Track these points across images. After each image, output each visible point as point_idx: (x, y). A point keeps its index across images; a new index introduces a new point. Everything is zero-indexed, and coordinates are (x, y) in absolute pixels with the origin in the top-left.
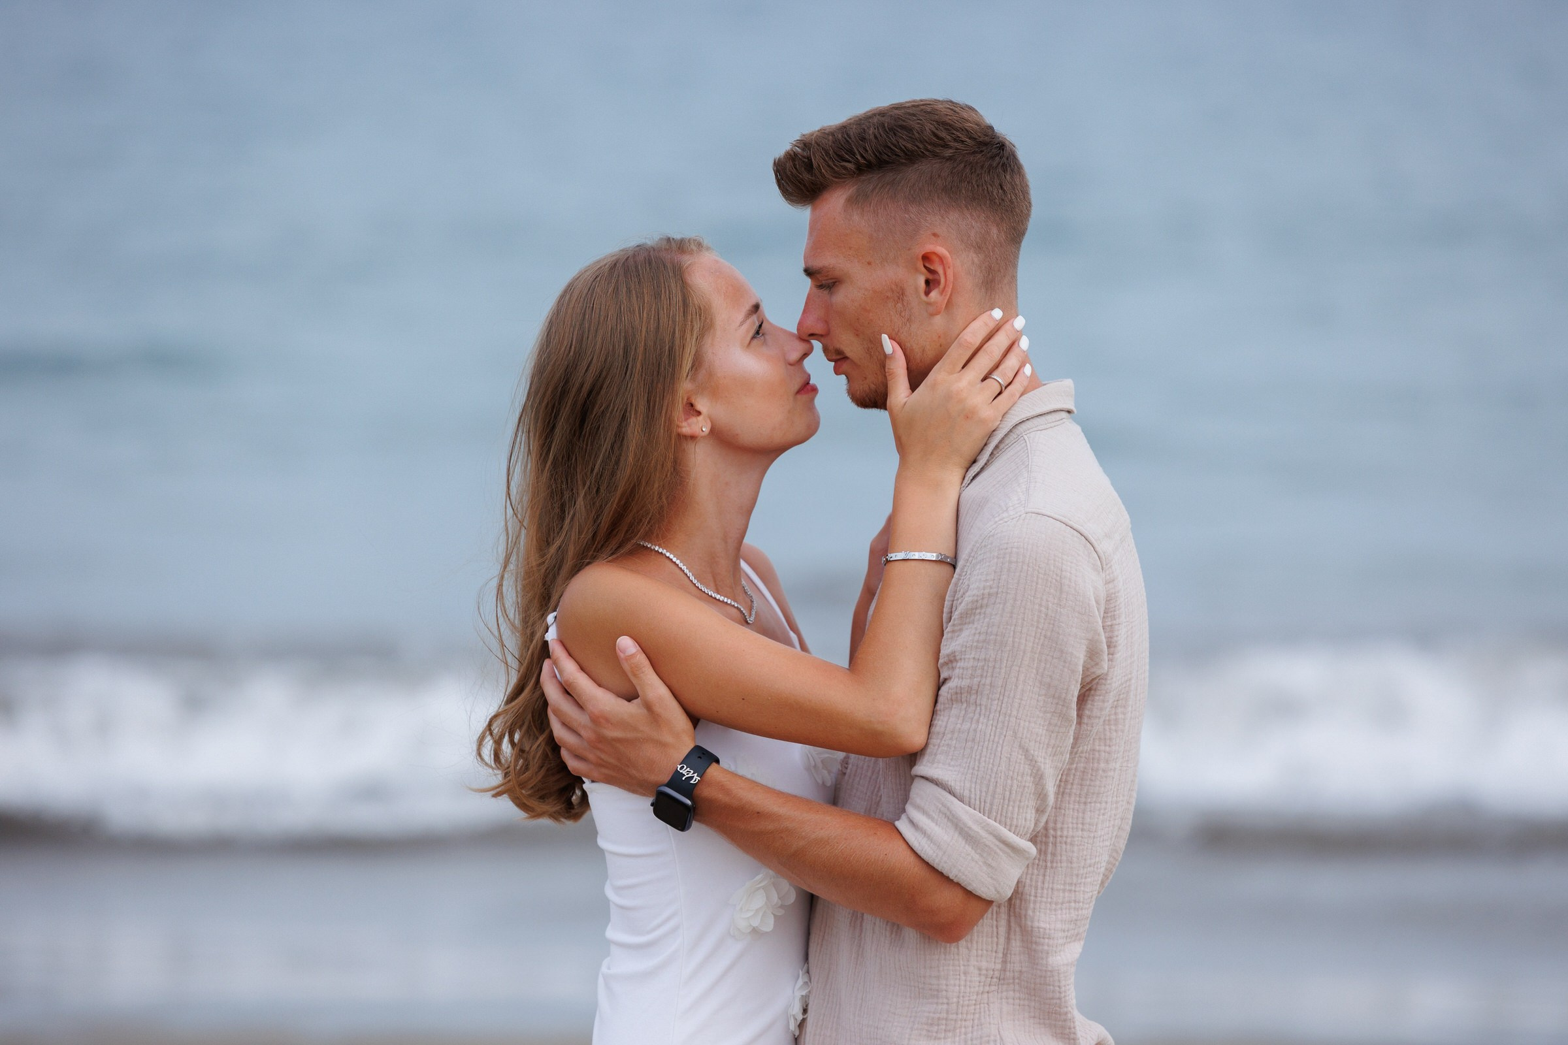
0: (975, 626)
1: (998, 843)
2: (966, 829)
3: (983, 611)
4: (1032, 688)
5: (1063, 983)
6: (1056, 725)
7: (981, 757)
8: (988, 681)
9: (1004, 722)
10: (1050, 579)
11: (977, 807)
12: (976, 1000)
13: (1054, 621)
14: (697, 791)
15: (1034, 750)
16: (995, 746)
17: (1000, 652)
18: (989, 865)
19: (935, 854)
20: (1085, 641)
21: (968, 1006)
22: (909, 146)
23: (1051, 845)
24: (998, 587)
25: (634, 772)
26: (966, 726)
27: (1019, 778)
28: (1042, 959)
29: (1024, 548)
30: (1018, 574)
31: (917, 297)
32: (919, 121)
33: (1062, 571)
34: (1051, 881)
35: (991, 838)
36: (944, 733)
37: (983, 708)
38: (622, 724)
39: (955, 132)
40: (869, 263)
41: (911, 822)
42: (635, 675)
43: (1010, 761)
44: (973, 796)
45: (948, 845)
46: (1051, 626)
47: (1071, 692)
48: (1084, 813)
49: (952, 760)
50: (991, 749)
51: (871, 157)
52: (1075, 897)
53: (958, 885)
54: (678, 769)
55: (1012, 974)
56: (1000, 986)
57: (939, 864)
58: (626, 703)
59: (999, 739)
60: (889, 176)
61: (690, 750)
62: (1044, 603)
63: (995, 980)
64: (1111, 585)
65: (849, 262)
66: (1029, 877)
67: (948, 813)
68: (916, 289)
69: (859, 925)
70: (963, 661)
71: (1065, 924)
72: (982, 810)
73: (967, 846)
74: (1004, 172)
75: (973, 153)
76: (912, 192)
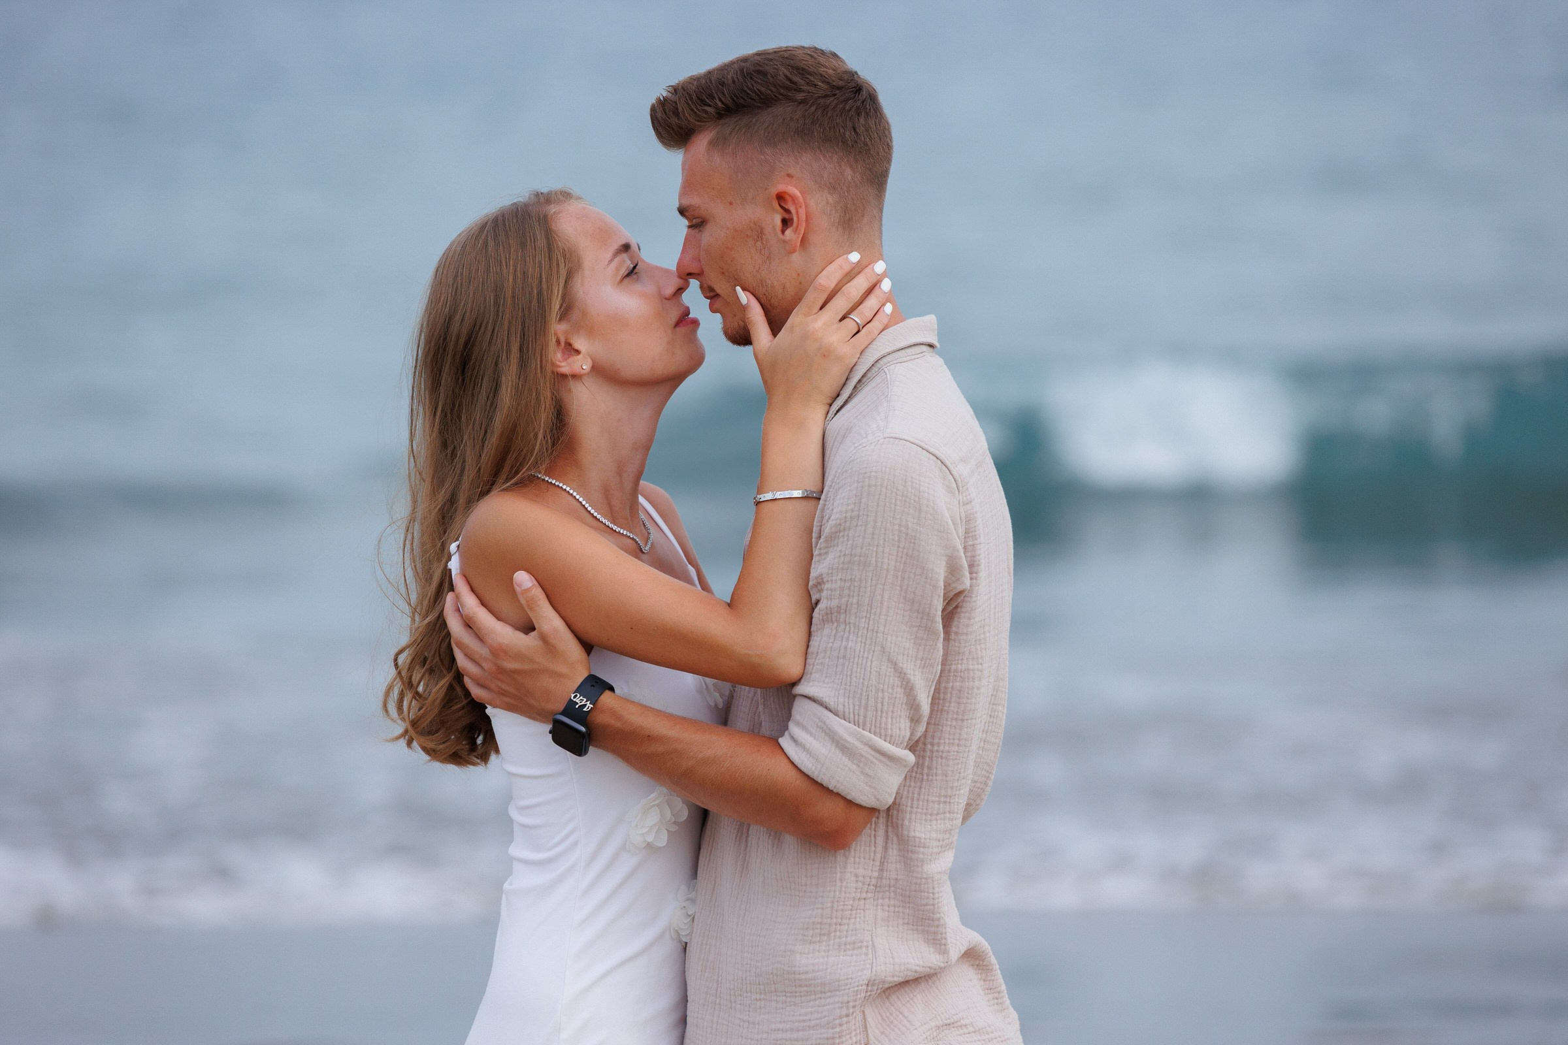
0: (840, 548)
1: (873, 753)
2: (842, 742)
3: (846, 534)
4: (897, 604)
5: (936, 890)
6: (922, 639)
7: (852, 672)
8: (855, 600)
9: (871, 639)
10: (908, 500)
11: (852, 720)
12: (852, 906)
13: (915, 539)
14: (590, 718)
15: (902, 663)
16: (865, 661)
17: (864, 572)
18: (867, 774)
20: (945, 557)
21: (843, 910)
22: (763, 89)
23: (927, 759)
24: (859, 509)
25: (532, 702)
26: (837, 644)
27: (890, 690)
28: (918, 866)
29: (882, 472)
30: (877, 497)
31: (774, 236)
32: (775, 66)
33: (920, 492)
34: (926, 794)
35: (866, 749)
36: (817, 653)
37: (852, 626)
38: (519, 656)
39: (809, 76)
40: (731, 204)
41: (794, 739)
42: (531, 609)
43: (879, 675)
44: (847, 710)
45: (826, 757)
46: (912, 545)
47: (935, 607)
48: (961, 730)
49: (826, 677)
50: (861, 665)
51: (728, 101)
52: (950, 808)
53: (838, 795)
54: (572, 698)
55: (888, 882)
56: (876, 893)
57: (818, 776)
58: (522, 635)
59: (868, 654)
60: (745, 120)
61: (583, 679)
62: (904, 523)
63: (872, 887)
64: (968, 507)
65: (711, 202)
66: (906, 788)
67: (825, 728)
68: (774, 228)
69: (744, 840)
70: (830, 583)
71: (940, 834)
72: (856, 723)
73: (844, 758)
74: (858, 115)
75: (826, 96)
76: (766, 134)
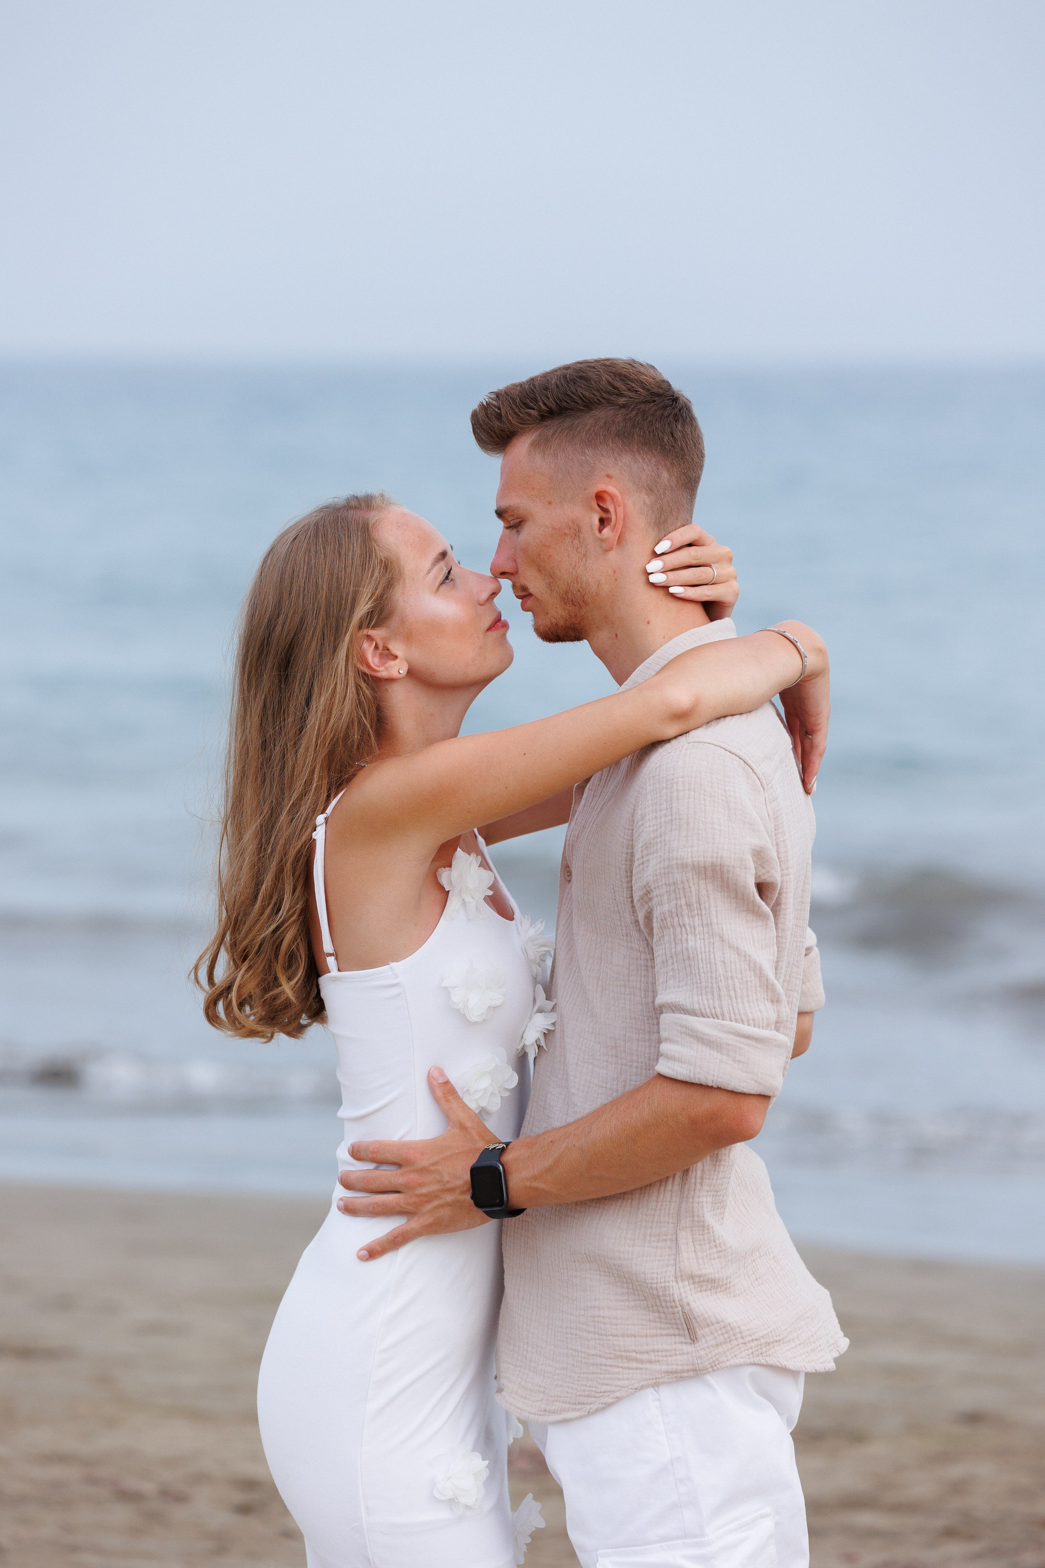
7: (699, 970)
9: (709, 933)
10: (716, 799)
11: (709, 1015)
13: (728, 835)
16: (708, 954)
17: (684, 873)
18: (739, 1061)
19: (688, 1071)
22: (586, 393)
24: (672, 814)
27: (739, 976)
29: (688, 777)
30: (686, 800)
31: (592, 534)
32: (597, 373)
35: (730, 1036)
37: (687, 927)
39: (629, 383)
40: (550, 503)
45: (696, 1057)
50: (706, 960)
51: (552, 404)
57: (695, 1078)
59: (709, 948)
60: (568, 422)
65: (532, 502)
67: (687, 1031)
68: (591, 527)
70: (657, 890)
72: (715, 1016)
73: (712, 1052)
74: (676, 421)
75: (646, 402)
76: (588, 435)
